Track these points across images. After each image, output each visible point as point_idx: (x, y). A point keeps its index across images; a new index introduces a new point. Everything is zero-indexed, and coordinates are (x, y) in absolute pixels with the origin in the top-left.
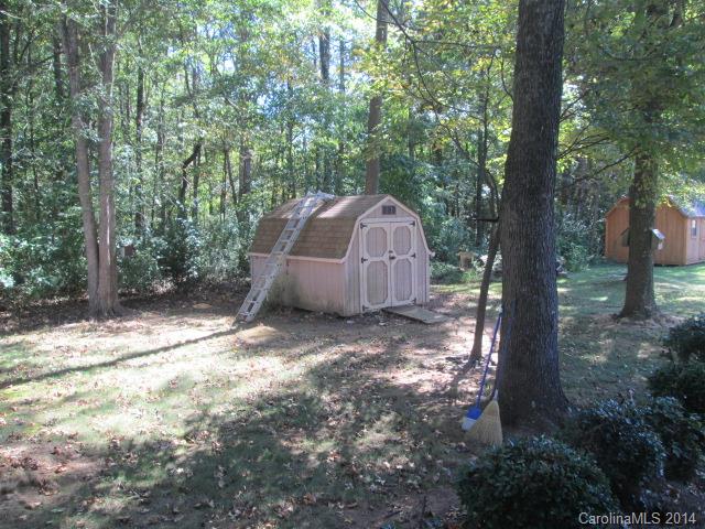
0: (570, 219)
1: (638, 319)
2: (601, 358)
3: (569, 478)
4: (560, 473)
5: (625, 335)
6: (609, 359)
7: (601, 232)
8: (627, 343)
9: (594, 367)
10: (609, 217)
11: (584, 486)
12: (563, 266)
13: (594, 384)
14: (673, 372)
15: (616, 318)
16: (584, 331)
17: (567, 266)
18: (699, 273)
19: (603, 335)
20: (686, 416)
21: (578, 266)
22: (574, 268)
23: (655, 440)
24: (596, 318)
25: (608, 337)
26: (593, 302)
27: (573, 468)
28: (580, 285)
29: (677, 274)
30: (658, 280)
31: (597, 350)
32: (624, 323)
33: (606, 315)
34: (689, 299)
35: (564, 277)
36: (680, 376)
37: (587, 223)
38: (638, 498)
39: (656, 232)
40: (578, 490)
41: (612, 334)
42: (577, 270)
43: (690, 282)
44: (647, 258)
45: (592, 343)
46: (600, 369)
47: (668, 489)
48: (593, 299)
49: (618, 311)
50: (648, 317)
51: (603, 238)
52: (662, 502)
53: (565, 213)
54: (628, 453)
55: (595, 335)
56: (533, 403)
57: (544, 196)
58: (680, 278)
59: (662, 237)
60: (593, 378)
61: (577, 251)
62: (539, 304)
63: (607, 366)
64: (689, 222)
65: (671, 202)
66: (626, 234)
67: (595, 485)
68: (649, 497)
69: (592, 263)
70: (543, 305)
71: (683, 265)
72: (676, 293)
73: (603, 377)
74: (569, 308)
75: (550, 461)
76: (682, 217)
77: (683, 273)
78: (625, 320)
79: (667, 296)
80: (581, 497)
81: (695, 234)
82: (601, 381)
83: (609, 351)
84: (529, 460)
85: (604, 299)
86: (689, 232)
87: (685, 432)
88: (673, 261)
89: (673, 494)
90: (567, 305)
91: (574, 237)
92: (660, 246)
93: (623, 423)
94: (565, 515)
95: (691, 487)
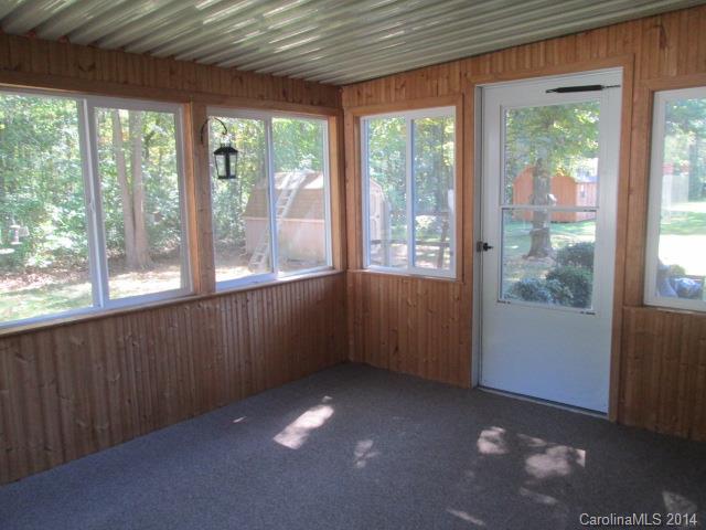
1: (540, 257)
5: (533, 267)
7: (510, 196)
8: (534, 271)
10: (515, 183)
15: (525, 257)
18: (585, 228)
24: (512, 258)
26: (507, 250)
29: (569, 229)
30: (554, 234)
32: (531, 260)
33: (518, 256)
39: (551, 196)
41: (523, 267)
48: (507, 247)
49: (527, 254)
50: (546, 255)
51: (512, 201)
55: (513, 267)
58: (572, 232)
59: (556, 200)
64: (578, 186)
71: (574, 222)
76: (572, 183)
77: (574, 228)
78: (532, 258)
79: (560, 244)
81: (583, 196)
85: (515, 247)
86: (579, 195)
88: (567, 219)
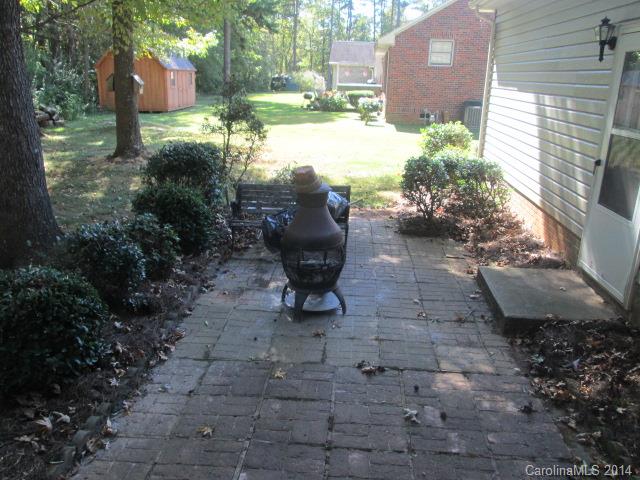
0: (61, 67)
1: (129, 157)
2: (98, 195)
3: (58, 297)
4: (49, 295)
5: (119, 172)
6: (106, 194)
7: (94, 82)
8: (120, 179)
9: (92, 203)
10: (99, 68)
11: (74, 301)
12: (60, 114)
13: (93, 217)
14: (151, 193)
15: (110, 158)
16: (81, 173)
17: (64, 115)
18: (179, 118)
19: (99, 174)
20: (162, 227)
21: (74, 115)
22: (70, 116)
23: (136, 250)
24: (92, 160)
25: (104, 175)
26: (89, 147)
27: (61, 288)
28: (78, 132)
29: (162, 119)
30: (145, 125)
31: (94, 188)
32: (116, 163)
33: (101, 156)
34: (171, 139)
35: (61, 125)
36: (157, 196)
37: (80, 73)
38: (127, 300)
39: (136, 77)
40: (68, 304)
41: (107, 173)
42: (74, 118)
43: (173, 126)
44: (131, 102)
45: (89, 183)
46: (97, 203)
47: (152, 287)
48: (90, 144)
49: (111, 152)
50: (137, 155)
51: (97, 88)
52: (146, 298)
53: (55, 61)
54: (114, 266)
55: (92, 174)
56: (29, 242)
57: (8, 26)
58: (165, 123)
59: (142, 83)
60: (91, 212)
61: (72, 99)
62: (19, 143)
63: (103, 200)
64: (168, 72)
65: (151, 53)
66: (111, 80)
67: (82, 297)
68: (136, 298)
69: (88, 111)
70: (24, 144)
71: (166, 112)
72: (161, 135)
73: (101, 210)
74: (67, 153)
75: (38, 286)
76: (162, 69)
77: (167, 118)
78: (118, 159)
79: (153, 138)
80: (71, 311)
81: (174, 84)
82: (98, 214)
83: (105, 189)
84: (15, 291)
85: (100, 143)
86: (169, 82)
87: (162, 240)
88: (159, 108)
89: (156, 292)
90: (65, 151)
91: (68, 86)
92: (141, 91)
93: (106, 240)
94: (58, 330)
95: (170, 283)
